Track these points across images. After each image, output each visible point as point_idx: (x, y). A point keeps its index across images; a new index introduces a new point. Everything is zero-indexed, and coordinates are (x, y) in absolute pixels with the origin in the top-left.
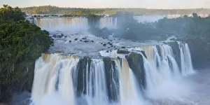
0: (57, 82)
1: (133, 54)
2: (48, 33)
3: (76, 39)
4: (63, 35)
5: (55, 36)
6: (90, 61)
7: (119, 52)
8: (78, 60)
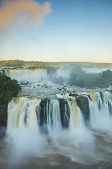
0: (26, 117)
1: (82, 97)
2: (16, 81)
3: (39, 86)
4: (28, 83)
5: (22, 84)
6: (49, 101)
7: (71, 95)
8: (40, 101)
